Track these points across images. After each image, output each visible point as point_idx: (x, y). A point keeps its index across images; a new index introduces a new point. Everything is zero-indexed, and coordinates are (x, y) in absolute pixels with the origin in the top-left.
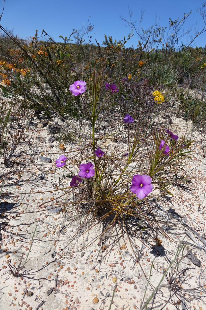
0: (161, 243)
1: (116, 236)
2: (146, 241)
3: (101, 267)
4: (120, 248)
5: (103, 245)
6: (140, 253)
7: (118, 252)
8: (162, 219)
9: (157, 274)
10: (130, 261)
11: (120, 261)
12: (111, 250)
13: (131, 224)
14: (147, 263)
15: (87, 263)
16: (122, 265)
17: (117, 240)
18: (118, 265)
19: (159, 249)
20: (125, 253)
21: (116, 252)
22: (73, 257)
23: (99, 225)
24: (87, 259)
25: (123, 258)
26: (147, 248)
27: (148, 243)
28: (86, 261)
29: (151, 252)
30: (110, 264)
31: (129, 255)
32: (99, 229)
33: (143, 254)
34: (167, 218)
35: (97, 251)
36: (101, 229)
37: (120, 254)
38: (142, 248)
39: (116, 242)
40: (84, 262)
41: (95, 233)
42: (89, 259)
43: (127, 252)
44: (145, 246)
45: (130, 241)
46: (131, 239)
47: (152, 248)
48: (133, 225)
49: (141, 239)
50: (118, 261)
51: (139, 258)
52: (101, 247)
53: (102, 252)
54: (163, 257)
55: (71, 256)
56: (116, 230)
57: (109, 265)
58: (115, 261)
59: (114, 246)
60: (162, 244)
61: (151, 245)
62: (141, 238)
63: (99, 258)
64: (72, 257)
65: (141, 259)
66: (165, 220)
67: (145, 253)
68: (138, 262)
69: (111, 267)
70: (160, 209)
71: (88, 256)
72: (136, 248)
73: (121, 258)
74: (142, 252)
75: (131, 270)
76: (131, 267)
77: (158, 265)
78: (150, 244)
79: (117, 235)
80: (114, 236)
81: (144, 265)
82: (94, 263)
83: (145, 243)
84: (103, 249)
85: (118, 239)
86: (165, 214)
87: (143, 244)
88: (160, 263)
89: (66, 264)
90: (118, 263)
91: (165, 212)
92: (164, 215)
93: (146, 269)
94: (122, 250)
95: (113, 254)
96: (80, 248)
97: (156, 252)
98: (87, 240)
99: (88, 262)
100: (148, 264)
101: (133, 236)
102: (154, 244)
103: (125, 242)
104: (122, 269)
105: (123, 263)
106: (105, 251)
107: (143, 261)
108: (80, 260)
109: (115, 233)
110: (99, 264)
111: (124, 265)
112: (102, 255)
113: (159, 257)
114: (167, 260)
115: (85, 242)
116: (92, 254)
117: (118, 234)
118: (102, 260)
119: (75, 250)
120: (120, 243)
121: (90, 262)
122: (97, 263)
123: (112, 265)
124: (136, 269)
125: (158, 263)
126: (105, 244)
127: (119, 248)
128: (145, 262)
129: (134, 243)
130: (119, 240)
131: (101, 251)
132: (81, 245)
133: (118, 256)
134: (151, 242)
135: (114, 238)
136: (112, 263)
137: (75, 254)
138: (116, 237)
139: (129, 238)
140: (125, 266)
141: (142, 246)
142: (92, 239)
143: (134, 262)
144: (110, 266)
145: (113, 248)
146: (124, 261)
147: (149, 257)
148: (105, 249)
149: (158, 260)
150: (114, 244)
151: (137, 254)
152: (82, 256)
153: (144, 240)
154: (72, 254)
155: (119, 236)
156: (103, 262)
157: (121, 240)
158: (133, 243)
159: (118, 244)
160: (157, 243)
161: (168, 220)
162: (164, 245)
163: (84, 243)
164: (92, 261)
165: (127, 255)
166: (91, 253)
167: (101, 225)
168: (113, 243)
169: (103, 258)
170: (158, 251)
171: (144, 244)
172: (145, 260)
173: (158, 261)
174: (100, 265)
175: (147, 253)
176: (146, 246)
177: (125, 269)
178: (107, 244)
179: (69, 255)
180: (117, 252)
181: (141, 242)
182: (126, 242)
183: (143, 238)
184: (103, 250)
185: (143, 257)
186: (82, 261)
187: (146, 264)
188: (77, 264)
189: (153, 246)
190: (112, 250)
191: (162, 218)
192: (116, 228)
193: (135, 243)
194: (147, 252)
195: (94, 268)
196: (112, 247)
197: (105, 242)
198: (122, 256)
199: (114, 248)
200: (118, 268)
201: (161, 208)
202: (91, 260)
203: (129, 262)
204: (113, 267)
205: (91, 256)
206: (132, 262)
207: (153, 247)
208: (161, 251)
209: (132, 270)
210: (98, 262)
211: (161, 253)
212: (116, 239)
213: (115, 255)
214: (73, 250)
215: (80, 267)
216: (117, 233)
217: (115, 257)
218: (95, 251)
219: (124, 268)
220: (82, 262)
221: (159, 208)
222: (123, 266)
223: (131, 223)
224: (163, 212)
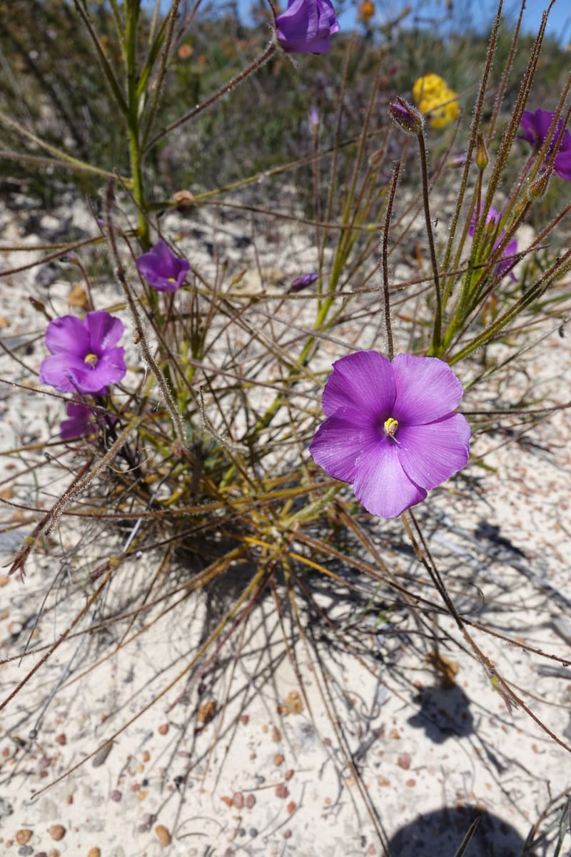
0: (455, 674)
1: (263, 650)
2: (390, 666)
3: (188, 812)
4: (279, 711)
5: (201, 699)
6: (368, 727)
7: (271, 727)
8: (454, 567)
9: (445, 836)
10: (321, 771)
11: (275, 777)
12: (237, 720)
13: (328, 592)
14: (396, 775)
15: (117, 796)
16: (283, 792)
17: (264, 670)
18: (267, 796)
19: (446, 703)
20: (299, 733)
21: (259, 729)
22: (57, 767)
23: (190, 606)
24: (121, 776)
25: (289, 757)
26: (395, 703)
27: (402, 675)
28: (114, 787)
29: (414, 722)
30: (230, 795)
31: (317, 742)
32: (189, 626)
33: (378, 734)
34: (474, 563)
35: (173, 732)
36: (198, 626)
37: (278, 736)
38: (375, 702)
39: (261, 679)
40: (104, 789)
41: (170, 641)
42: (133, 774)
43: (309, 730)
44: (389, 694)
45: (326, 673)
46: (329, 663)
47: (417, 700)
48: (337, 599)
49: (368, 660)
50: (265, 773)
51: (361, 754)
52: (192, 708)
53: (197, 732)
54: (464, 741)
55: (48, 761)
56: (263, 623)
57: (225, 799)
58: (253, 774)
59: (251, 699)
60: (460, 679)
61: (415, 686)
62: (372, 653)
63: (178, 768)
64: (49, 769)
65: (372, 758)
66: (465, 572)
67: (389, 727)
68: (357, 773)
69: (234, 811)
70: (445, 526)
71: (130, 758)
72: (350, 705)
73: (280, 759)
74: (375, 725)
75: (325, 817)
76: (328, 801)
77: (448, 785)
78: (409, 681)
79: (268, 647)
80: (253, 652)
81: (385, 789)
82: (152, 791)
83: (386, 678)
84: (201, 717)
85: (270, 665)
86: (465, 547)
87: (381, 682)
88: (454, 771)
89: (16, 807)
90: (267, 783)
91: (466, 538)
92: (460, 551)
93: (396, 807)
94: (286, 720)
95: (247, 740)
96: (95, 720)
97: (434, 716)
98: (130, 679)
99: (125, 789)
100: (400, 781)
101: (336, 648)
102: (427, 680)
103: (300, 677)
104: (284, 815)
105: (291, 785)
106: (211, 727)
107: (378, 765)
108: (87, 782)
109: (259, 641)
110: (177, 797)
111: (294, 797)
112: (193, 749)
113: (451, 743)
114: (484, 755)
115: (119, 689)
116: (147, 747)
117: (273, 640)
118: (192, 774)
119: (71, 730)
120: (280, 684)
121: (136, 788)
122: (167, 794)
123: (238, 800)
124: (348, 810)
125: (446, 774)
126: (211, 693)
127: (274, 709)
128: (390, 773)
129: (339, 679)
130: (273, 671)
131: (190, 730)
132: (99, 706)
133: (269, 747)
134: (414, 669)
135: (251, 665)
136: (237, 790)
137: (67, 751)
138: (261, 658)
139: (320, 661)
140: (297, 801)
141: (373, 694)
142: (152, 675)
143: (340, 775)
144: (230, 803)
145: (245, 713)
146: (292, 773)
147: (407, 747)
148: (209, 718)
149: (445, 757)
150: (252, 691)
151: (352, 734)
152: (101, 760)
153: (383, 662)
154: (51, 753)
155: (277, 650)
156: (197, 786)
157: (285, 669)
158: (334, 681)
159: (268, 689)
160: (436, 676)
161: (476, 571)
162: (466, 684)
163: (115, 694)
164: (146, 783)
165: (308, 743)
166: (146, 740)
167: (196, 607)
168: (247, 687)
169: (198, 761)
170: (443, 712)
171: (385, 684)
172: (390, 761)
173: (445, 763)
174: (183, 801)
175: (398, 727)
176: (393, 690)
177: (299, 814)
178: (219, 693)
179: (40, 756)
180: (266, 730)
181: (373, 673)
182: (304, 679)
183: (379, 657)
184: (200, 724)
185: (382, 748)
186: (97, 784)
187: (394, 783)
188: (71, 801)
189: (420, 688)
190: (241, 719)
191: (451, 561)
192: (265, 617)
193: (346, 680)
194: (395, 723)
195: (147, 820)
196: (243, 707)
197: (213, 683)
198: (286, 751)
199: (250, 710)
200: (264, 812)
201: (447, 521)
202: (139, 778)
203: (314, 775)
204: (240, 807)
205: (140, 758)
206: (330, 774)
207: (423, 697)
208: (457, 712)
209: (331, 818)
210: (170, 788)
211: (459, 720)
212: (263, 665)
213: (255, 747)
214: (59, 731)
215: (83, 820)
216: (268, 638)
217: (254, 757)
218: (165, 730)
219: (293, 808)
220: (95, 794)
221: (440, 524)
222: (288, 801)
223: (329, 588)
224: (456, 539)
